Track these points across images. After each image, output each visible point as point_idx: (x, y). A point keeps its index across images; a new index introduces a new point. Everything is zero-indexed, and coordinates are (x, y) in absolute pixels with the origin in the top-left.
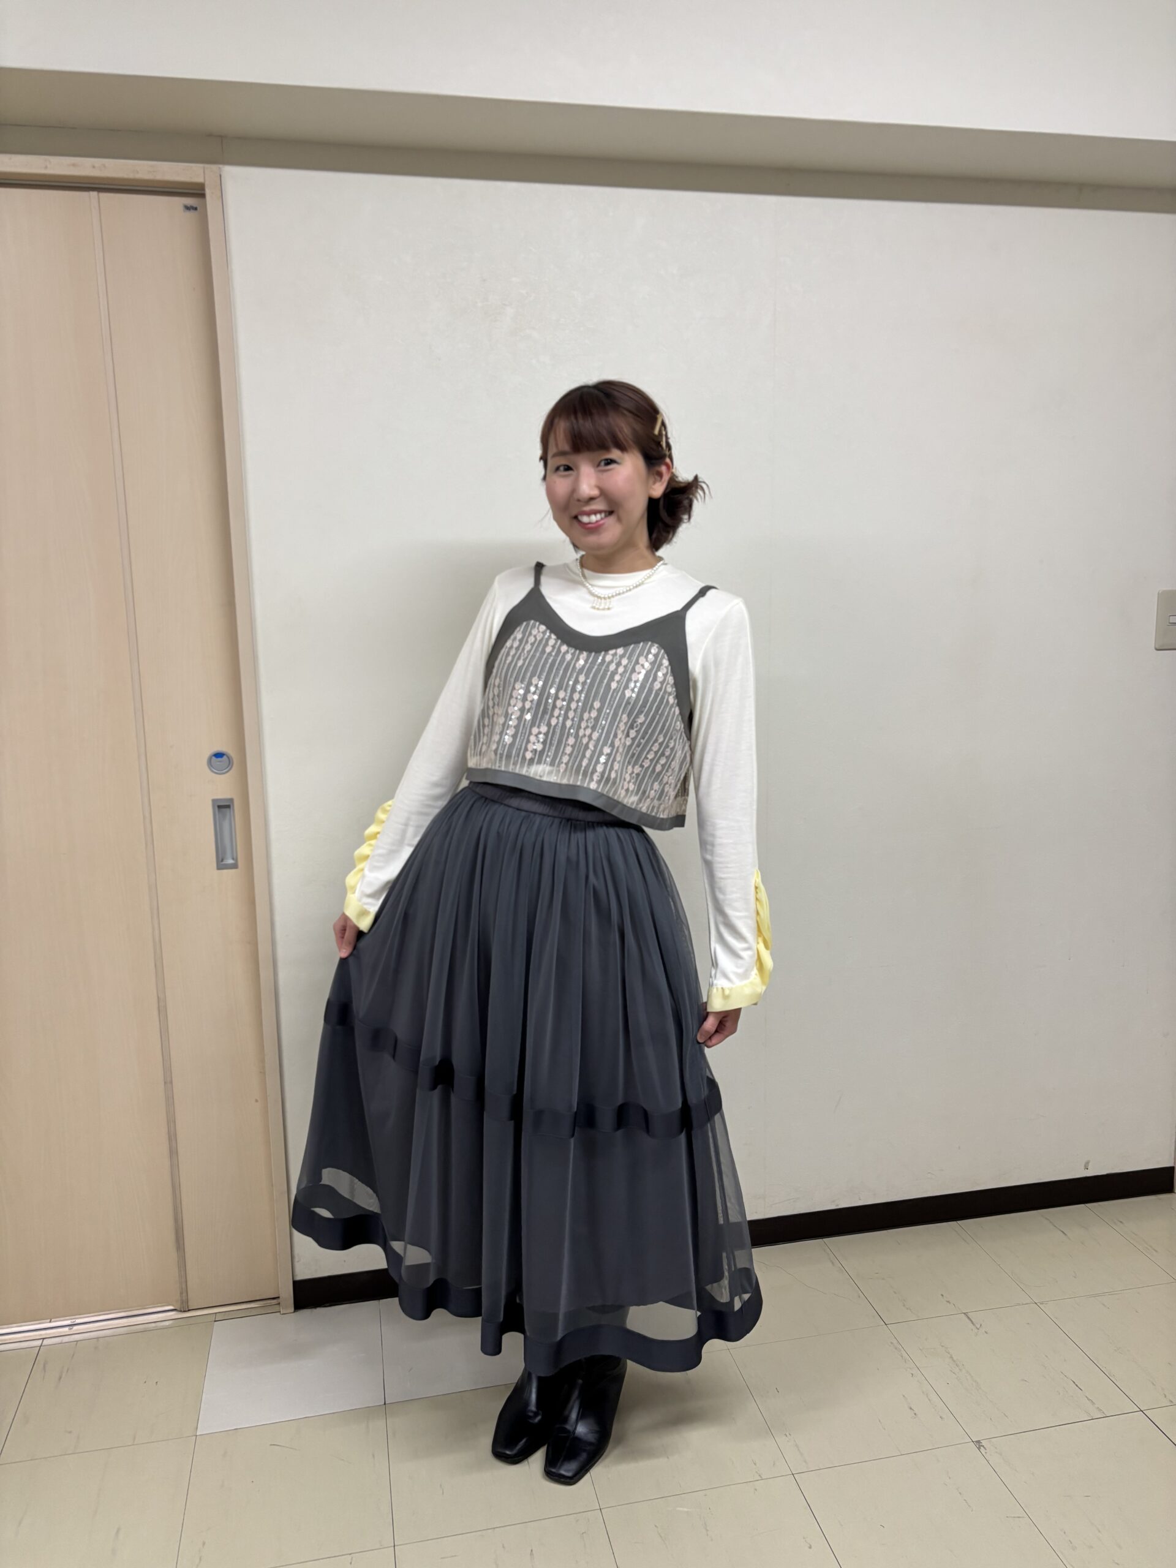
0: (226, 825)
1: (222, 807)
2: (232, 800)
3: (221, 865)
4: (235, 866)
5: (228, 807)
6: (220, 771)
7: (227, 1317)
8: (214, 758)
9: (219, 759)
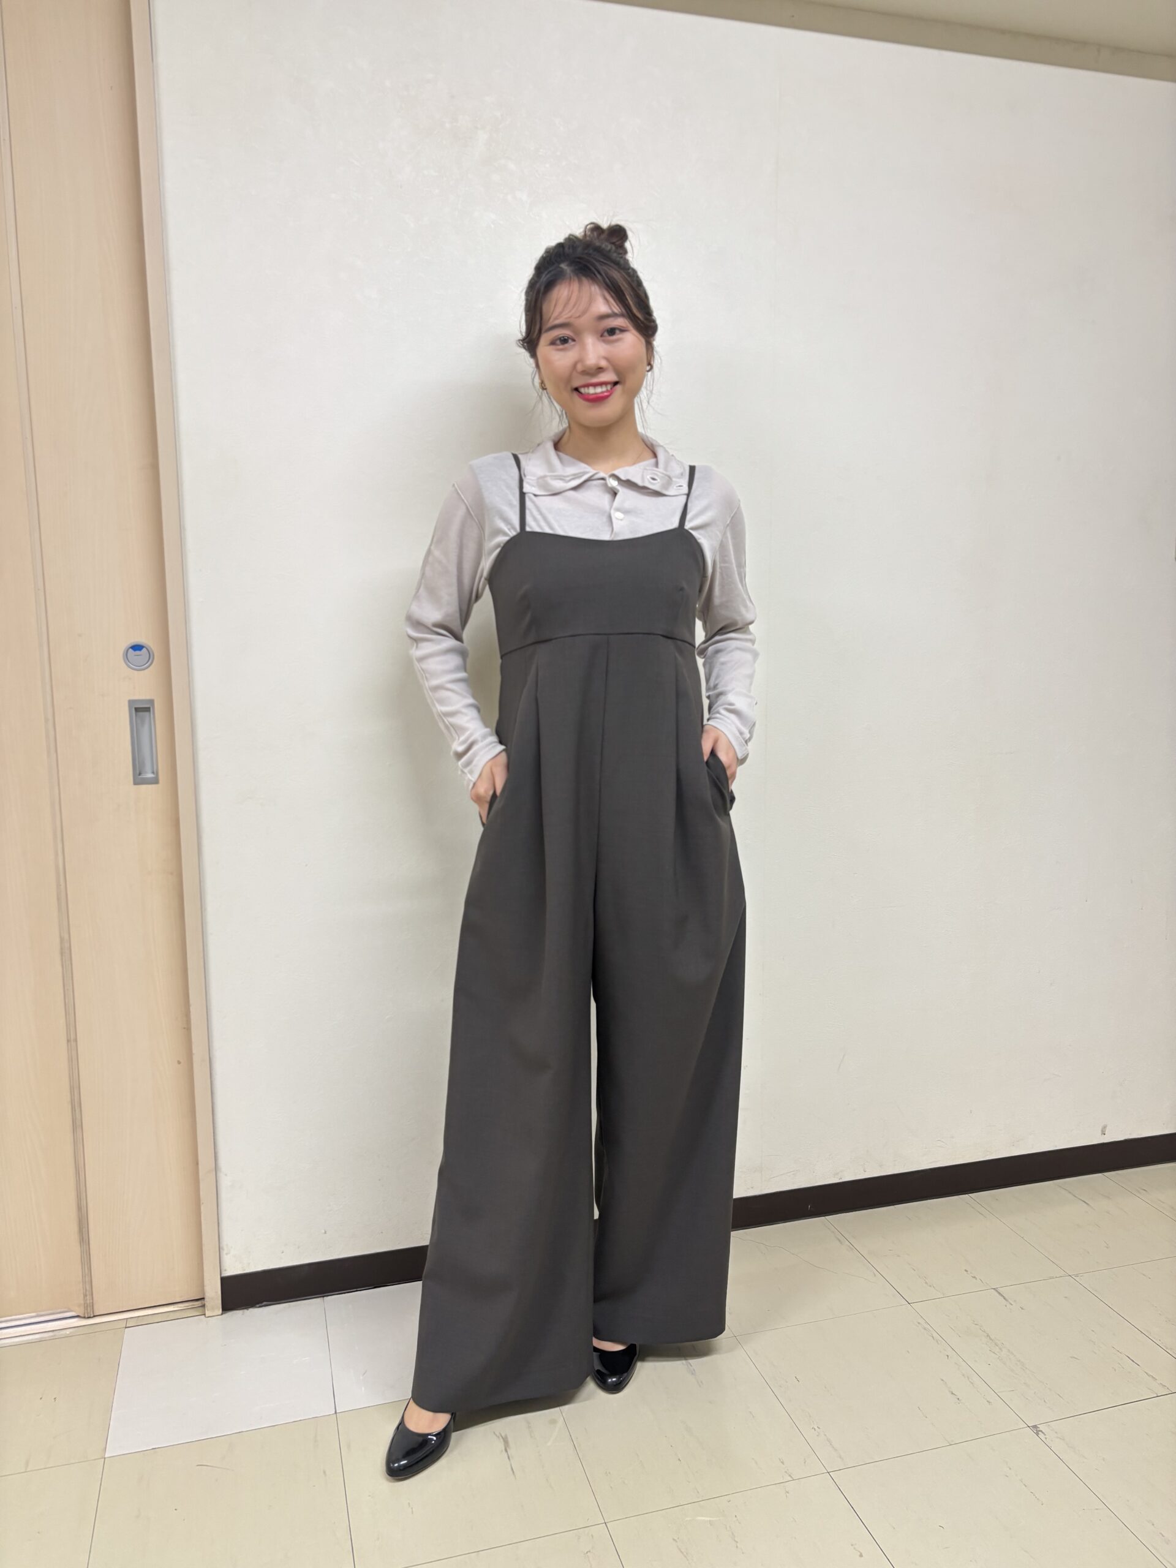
0: (145, 731)
1: (141, 710)
2: (152, 702)
3: (139, 779)
4: (155, 781)
5: (147, 710)
6: (140, 668)
7: (140, 1323)
8: (131, 649)
9: (138, 652)
